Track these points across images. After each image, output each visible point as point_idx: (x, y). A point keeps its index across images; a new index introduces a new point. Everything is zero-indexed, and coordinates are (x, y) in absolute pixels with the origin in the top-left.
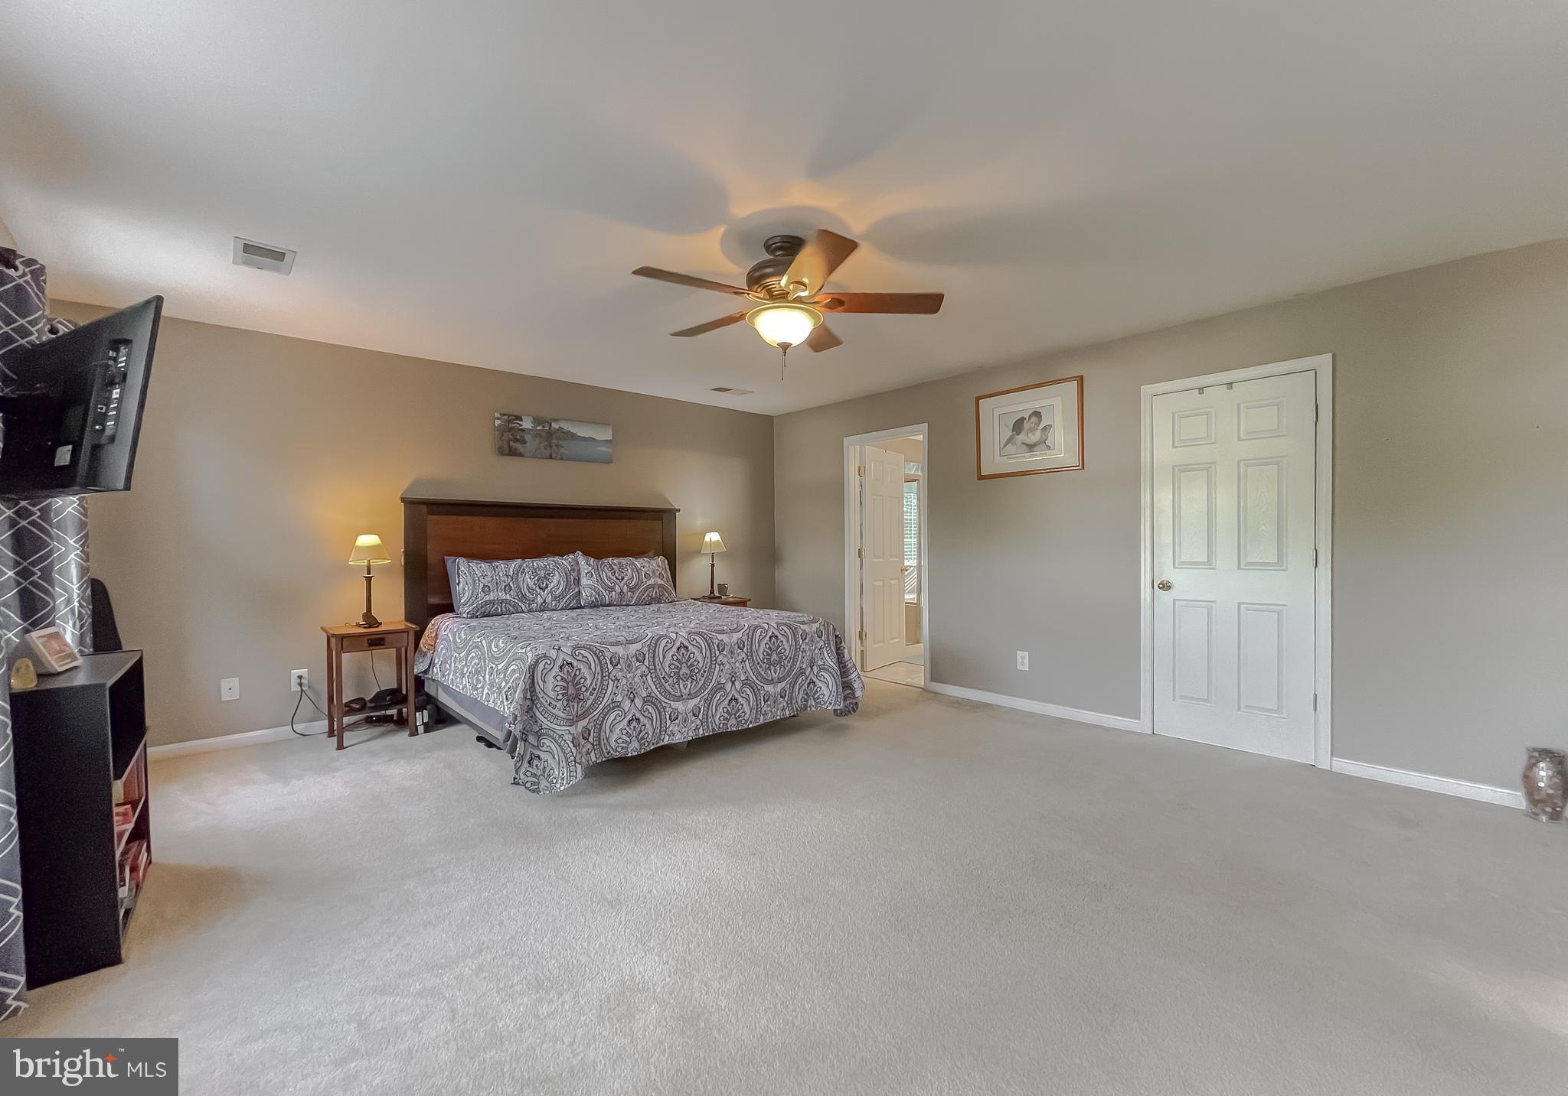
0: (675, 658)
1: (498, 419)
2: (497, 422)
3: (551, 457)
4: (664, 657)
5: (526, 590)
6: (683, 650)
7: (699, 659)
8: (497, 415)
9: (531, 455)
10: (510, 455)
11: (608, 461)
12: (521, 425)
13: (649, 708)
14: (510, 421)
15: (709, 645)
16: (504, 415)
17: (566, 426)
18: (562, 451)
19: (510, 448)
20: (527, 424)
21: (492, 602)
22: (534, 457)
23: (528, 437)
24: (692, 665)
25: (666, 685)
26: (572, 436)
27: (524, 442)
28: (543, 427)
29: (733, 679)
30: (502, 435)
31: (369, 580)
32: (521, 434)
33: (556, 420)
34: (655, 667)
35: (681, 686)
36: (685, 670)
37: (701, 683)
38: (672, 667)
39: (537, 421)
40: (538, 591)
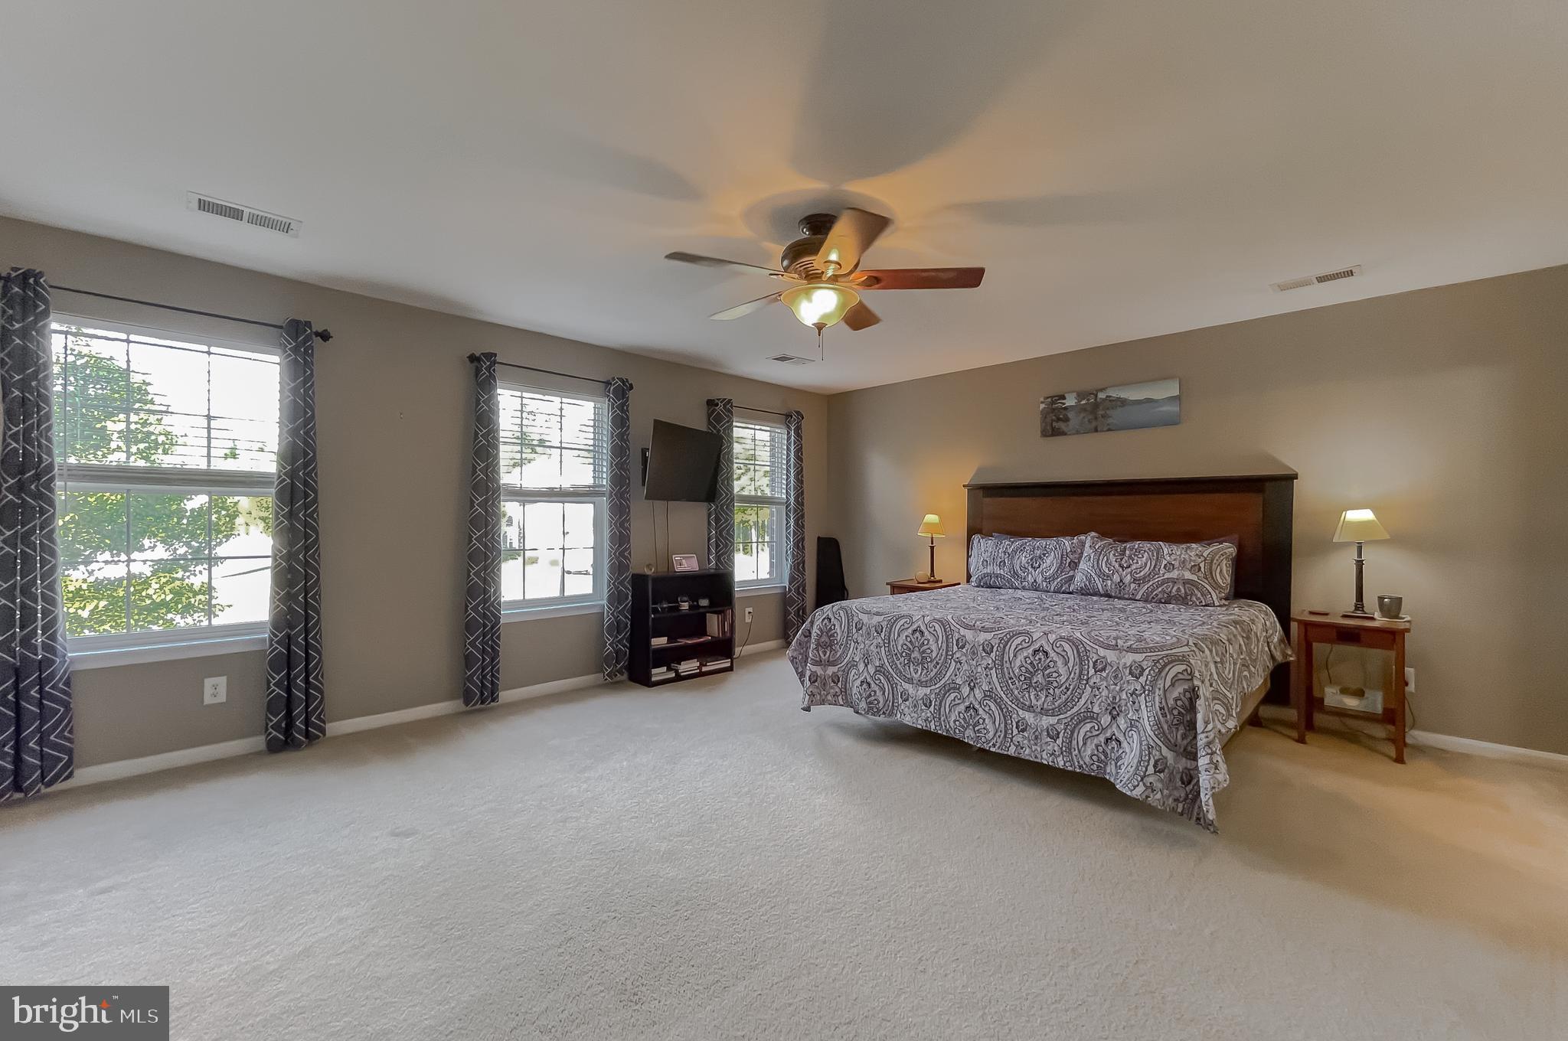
0: (909, 639)
1: (1042, 403)
2: (1042, 406)
3: (1096, 430)
4: (899, 635)
5: (1018, 568)
6: (918, 634)
7: (934, 647)
8: (1042, 399)
9: (1074, 432)
10: (1053, 435)
11: (1172, 422)
12: (1064, 404)
13: (881, 678)
14: (1053, 403)
15: (947, 637)
16: (1048, 398)
17: (1114, 393)
18: (1110, 421)
19: (1053, 429)
20: (1070, 401)
21: (989, 575)
22: (1078, 433)
23: (1071, 415)
24: (924, 652)
25: (898, 662)
26: (1123, 402)
27: (1066, 420)
28: (1088, 400)
29: (972, 684)
30: (1046, 417)
31: (932, 548)
32: (1064, 412)
33: (1102, 390)
34: (889, 641)
35: (912, 670)
36: (916, 654)
37: (932, 674)
38: (905, 647)
39: (1081, 396)
40: (1030, 569)
